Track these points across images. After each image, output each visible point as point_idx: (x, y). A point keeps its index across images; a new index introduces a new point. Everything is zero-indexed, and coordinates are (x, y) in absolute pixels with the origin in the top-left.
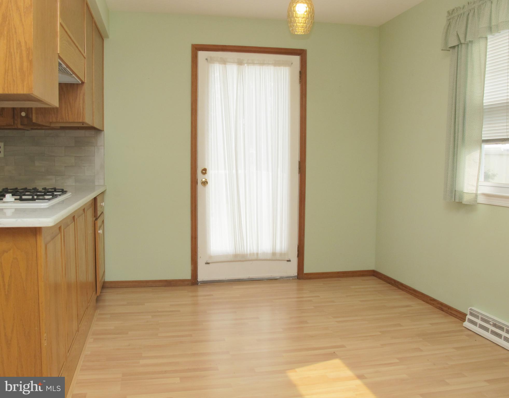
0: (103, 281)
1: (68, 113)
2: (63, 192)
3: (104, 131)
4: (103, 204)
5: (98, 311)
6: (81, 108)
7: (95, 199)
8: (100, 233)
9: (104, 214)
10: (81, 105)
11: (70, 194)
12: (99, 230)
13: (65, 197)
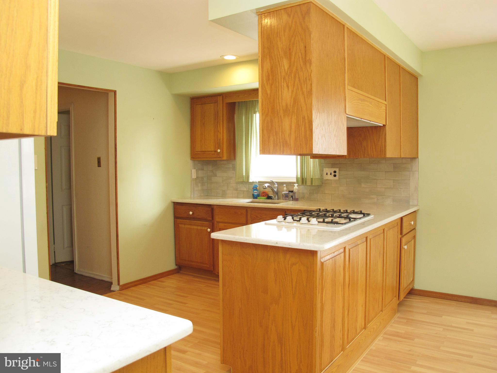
0: (411, 287)
1: (373, 151)
2: (365, 215)
3: (418, 158)
4: (412, 223)
5: (398, 315)
6: (383, 146)
7: (402, 219)
8: (405, 248)
9: (416, 230)
10: (383, 144)
11: (373, 216)
12: (405, 245)
13: (364, 220)
